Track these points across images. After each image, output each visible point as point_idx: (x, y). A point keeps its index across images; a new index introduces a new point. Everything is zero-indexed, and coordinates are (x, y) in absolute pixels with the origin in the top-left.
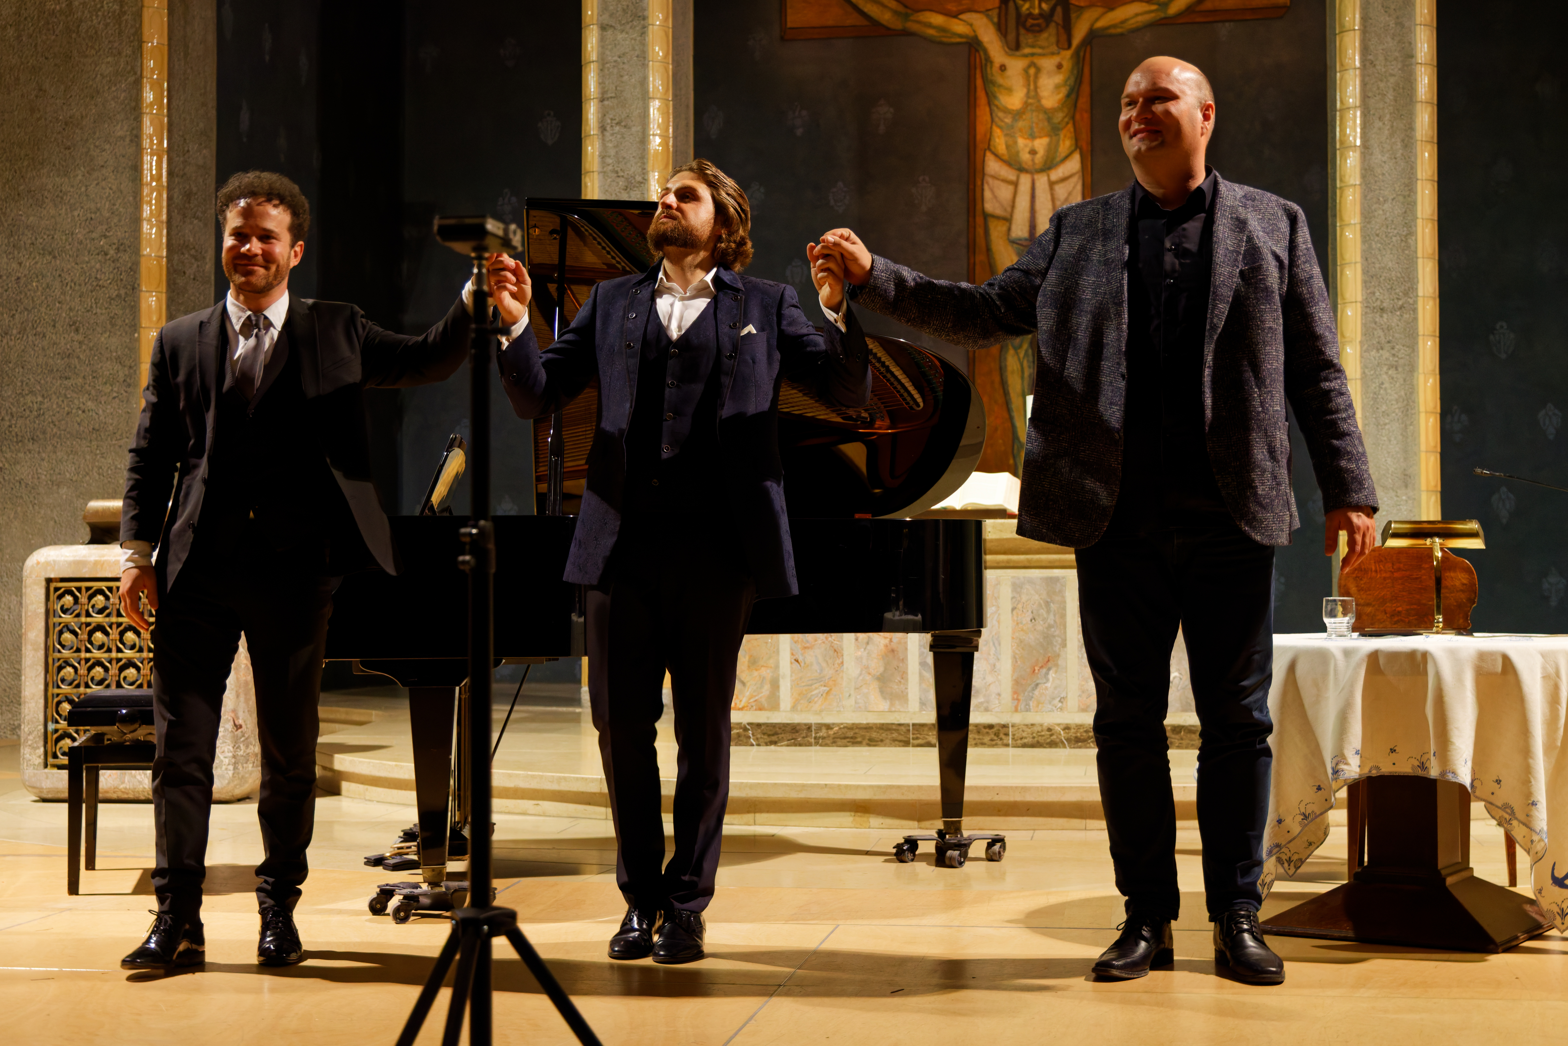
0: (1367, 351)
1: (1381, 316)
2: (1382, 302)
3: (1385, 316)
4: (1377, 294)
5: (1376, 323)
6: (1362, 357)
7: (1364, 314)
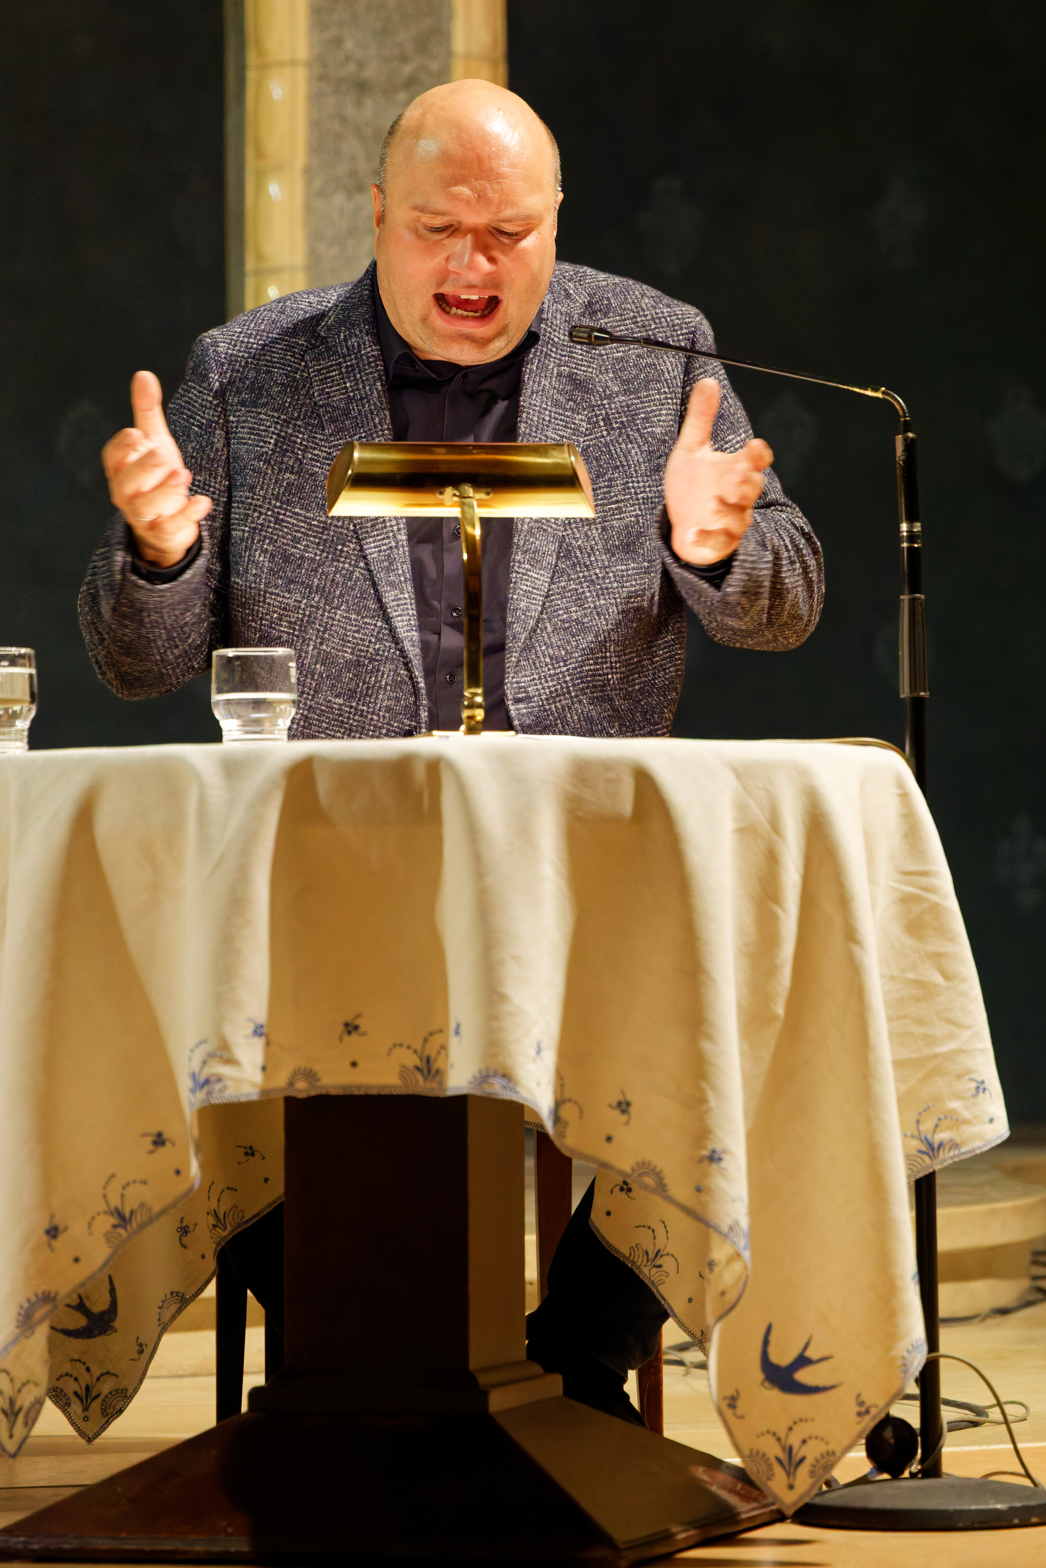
0: (322, 194)
1: (359, 104)
2: (360, 65)
3: (369, 102)
4: (349, 44)
5: (344, 120)
6: (309, 209)
7: (315, 98)
